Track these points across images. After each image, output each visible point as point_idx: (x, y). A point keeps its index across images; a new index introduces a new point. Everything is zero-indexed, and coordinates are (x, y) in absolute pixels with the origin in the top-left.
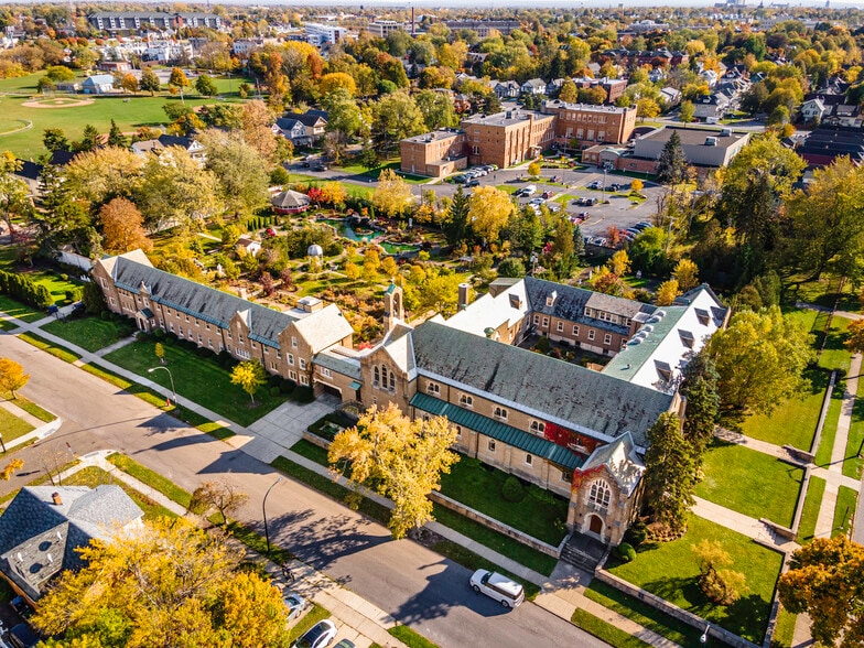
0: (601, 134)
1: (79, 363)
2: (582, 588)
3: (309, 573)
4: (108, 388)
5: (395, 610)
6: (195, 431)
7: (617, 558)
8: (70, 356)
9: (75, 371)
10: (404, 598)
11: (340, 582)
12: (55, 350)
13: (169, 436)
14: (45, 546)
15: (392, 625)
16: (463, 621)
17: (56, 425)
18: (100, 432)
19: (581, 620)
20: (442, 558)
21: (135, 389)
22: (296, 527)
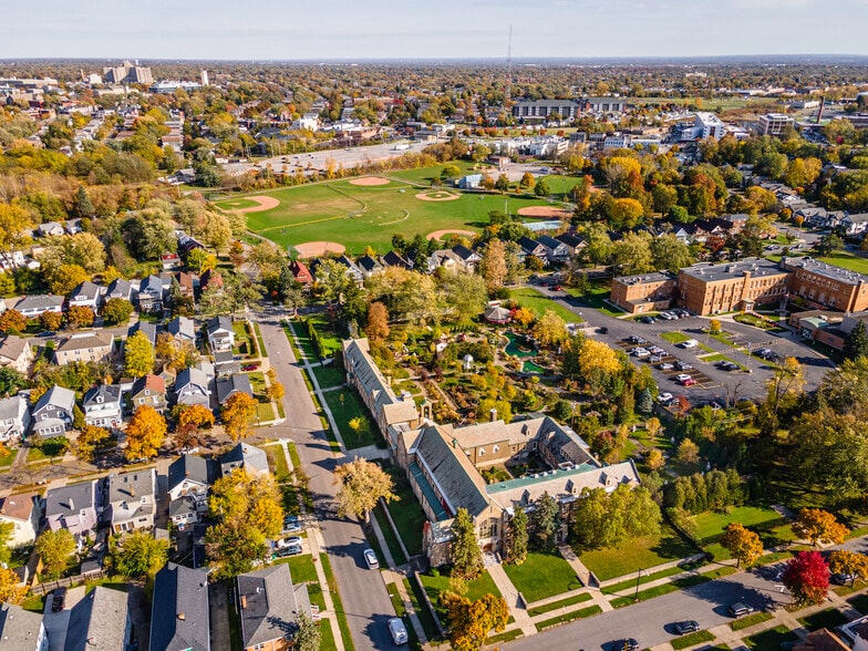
0: (833, 299)
1: (312, 393)
2: (405, 577)
3: (314, 520)
4: (314, 408)
5: (329, 546)
6: (327, 444)
7: (427, 572)
8: (311, 388)
9: (308, 395)
10: (336, 544)
11: (321, 529)
12: (309, 383)
13: (316, 442)
14: (233, 466)
15: (323, 551)
16: (348, 564)
17: (282, 420)
18: (294, 430)
19: (391, 588)
20: (364, 537)
21: (322, 414)
22: (325, 501)
